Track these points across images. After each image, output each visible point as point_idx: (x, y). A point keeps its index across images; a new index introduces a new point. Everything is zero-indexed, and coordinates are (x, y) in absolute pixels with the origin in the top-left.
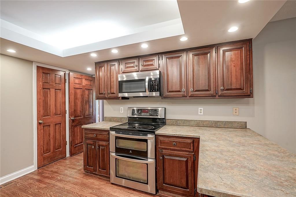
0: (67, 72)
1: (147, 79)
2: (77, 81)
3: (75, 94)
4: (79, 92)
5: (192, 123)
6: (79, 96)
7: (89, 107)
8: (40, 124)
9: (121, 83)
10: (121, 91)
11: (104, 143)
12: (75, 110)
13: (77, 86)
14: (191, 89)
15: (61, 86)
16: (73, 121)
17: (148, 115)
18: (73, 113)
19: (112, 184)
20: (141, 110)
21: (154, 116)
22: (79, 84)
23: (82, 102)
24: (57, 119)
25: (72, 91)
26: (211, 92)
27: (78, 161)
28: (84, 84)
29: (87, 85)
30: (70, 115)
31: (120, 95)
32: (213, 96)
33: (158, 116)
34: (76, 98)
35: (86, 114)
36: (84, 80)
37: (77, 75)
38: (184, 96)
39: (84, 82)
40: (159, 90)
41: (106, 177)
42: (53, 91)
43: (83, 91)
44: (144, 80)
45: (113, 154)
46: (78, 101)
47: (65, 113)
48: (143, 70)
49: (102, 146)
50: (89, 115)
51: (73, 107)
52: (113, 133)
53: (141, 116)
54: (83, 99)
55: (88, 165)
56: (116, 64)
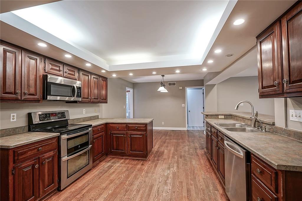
14: (93, 98)
17: (57, 118)
20: (49, 114)
21: (62, 118)
32: (99, 102)
33: (65, 118)
48: (67, 77)
52: (64, 137)
53: (50, 120)
56: (38, 59)
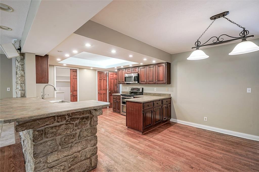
0: (108, 72)
1: (134, 76)
2: (112, 76)
3: (111, 81)
4: (112, 80)
5: (152, 94)
6: (112, 82)
7: (117, 87)
8: (99, 93)
9: (125, 78)
11: (119, 100)
12: (111, 89)
13: (112, 78)
14: (148, 81)
15: (105, 78)
16: (110, 93)
18: (110, 90)
19: (121, 115)
21: (138, 91)
22: (112, 77)
23: (114, 85)
24: (104, 92)
25: (110, 80)
27: (111, 109)
28: (114, 77)
29: (116, 77)
30: (109, 91)
31: (125, 82)
32: (155, 84)
34: (111, 83)
35: (115, 91)
36: (114, 75)
37: (112, 73)
38: (146, 83)
39: (115, 76)
41: (119, 113)
42: (102, 80)
43: (114, 80)
44: (132, 77)
45: (121, 104)
46: (112, 84)
47: (107, 89)
48: (133, 73)
49: (118, 101)
50: (117, 91)
51: (110, 87)
52: (121, 96)
54: (114, 83)
55: (114, 108)
56: (125, 70)
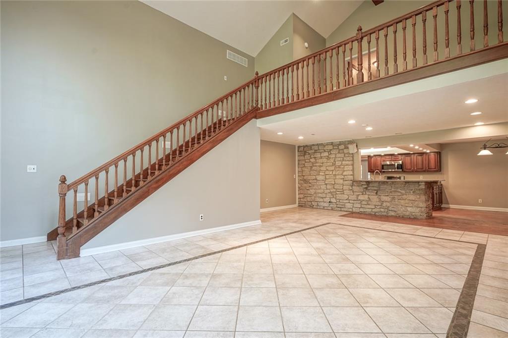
1: (396, 164)
9: (383, 166)
10: (383, 169)
14: (415, 168)
26: (424, 169)
31: (383, 171)
38: (413, 171)
40: (401, 168)
44: (395, 165)
48: (394, 160)
56: (380, 157)
